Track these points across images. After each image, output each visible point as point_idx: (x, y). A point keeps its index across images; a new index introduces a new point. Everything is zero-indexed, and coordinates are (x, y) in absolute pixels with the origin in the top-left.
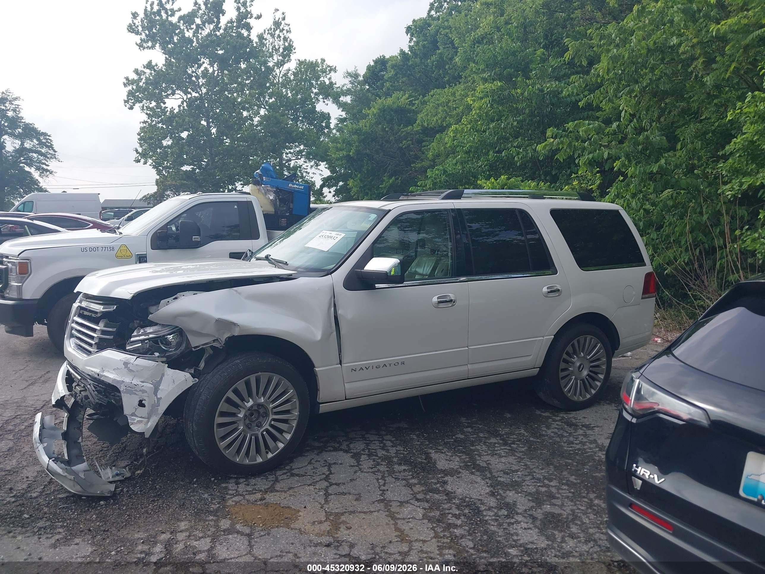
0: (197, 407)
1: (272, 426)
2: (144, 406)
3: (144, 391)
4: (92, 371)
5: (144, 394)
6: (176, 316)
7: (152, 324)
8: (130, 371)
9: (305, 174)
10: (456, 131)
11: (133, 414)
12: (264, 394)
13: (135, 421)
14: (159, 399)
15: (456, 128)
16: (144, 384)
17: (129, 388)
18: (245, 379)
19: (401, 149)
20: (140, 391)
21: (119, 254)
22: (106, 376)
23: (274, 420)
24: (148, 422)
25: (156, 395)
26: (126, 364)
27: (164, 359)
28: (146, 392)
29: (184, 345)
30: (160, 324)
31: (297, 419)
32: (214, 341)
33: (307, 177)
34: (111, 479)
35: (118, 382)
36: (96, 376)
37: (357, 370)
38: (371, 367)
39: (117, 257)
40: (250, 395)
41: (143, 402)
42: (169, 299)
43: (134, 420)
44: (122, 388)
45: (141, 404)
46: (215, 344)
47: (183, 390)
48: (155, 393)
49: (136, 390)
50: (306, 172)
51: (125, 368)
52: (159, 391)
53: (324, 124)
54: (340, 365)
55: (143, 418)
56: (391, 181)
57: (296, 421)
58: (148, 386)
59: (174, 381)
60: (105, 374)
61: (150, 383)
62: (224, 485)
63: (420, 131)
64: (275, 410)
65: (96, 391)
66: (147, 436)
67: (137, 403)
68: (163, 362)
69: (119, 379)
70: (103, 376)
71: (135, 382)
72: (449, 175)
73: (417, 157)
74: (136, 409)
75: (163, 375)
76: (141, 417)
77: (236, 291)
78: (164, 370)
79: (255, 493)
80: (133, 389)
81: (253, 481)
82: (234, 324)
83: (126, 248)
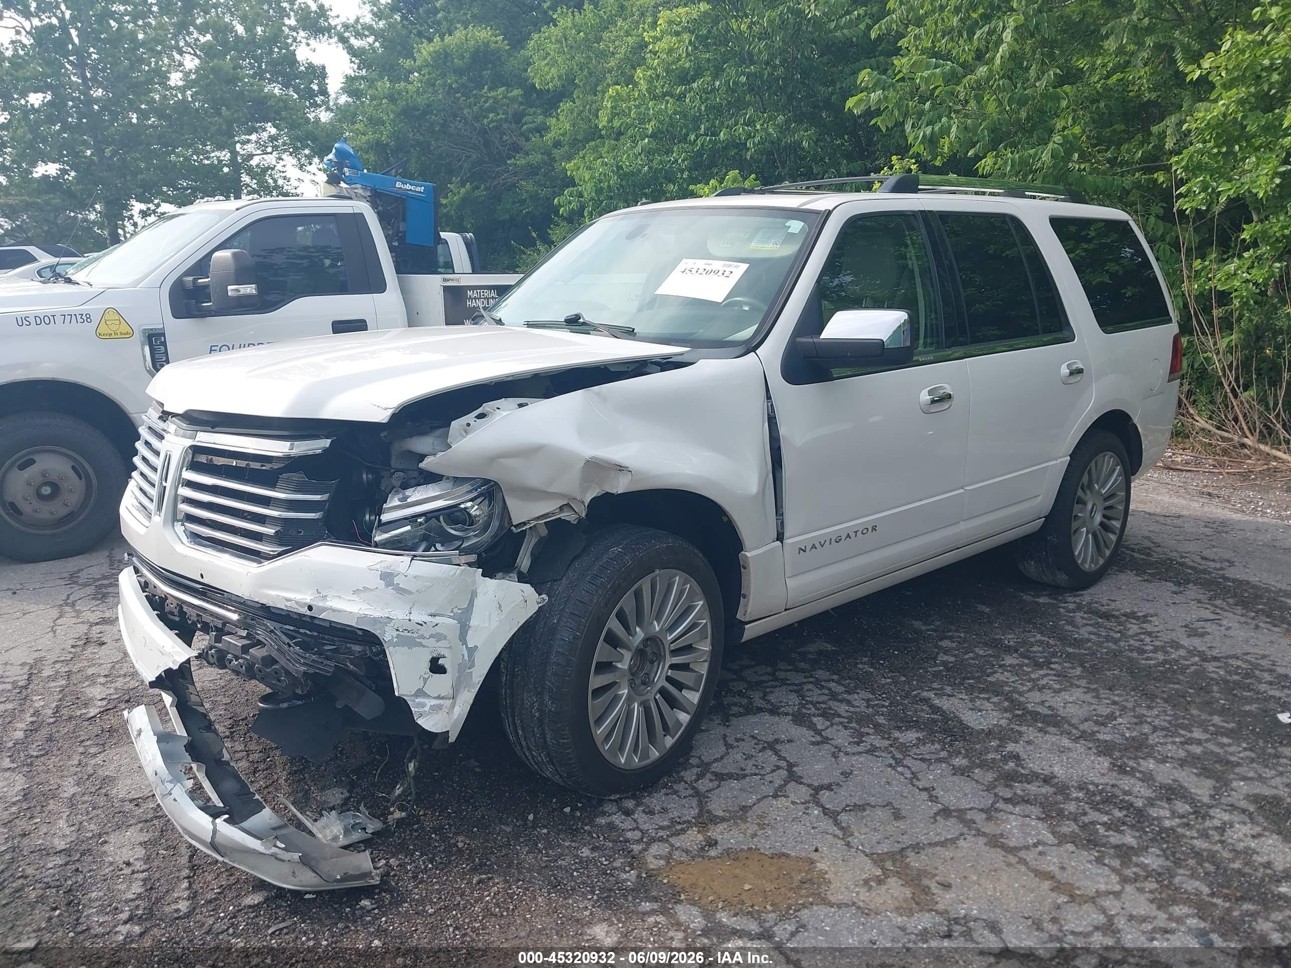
0: (553, 658)
1: (668, 679)
2: (441, 670)
3: (439, 637)
4: (288, 600)
5: (440, 644)
6: (494, 458)
7: (431, 478)
8: (401, 591)
9: (280, 182)
10: (617, 98)
11: (420, 693)
12: (658, 618)
13: (427, 709)
14: (472, 651)
15: (617, 91)
16: (437, 620)
17: (406, 633)
18: (633, 589)
19: (484, 132)
20: (431, 636)
21: (103, 329)
22: (334, 610)
23: (673, 667)
24: (453, 706)
25: (464, 642)
26: (387, 577)
27: (473, 558)
28: (445, 638)
29: (495, 524)
30: (448, 478)
31: (709, 659)
32: (561, 508)
33: (286, 187)
34: (343, 841)
35: (375, 621)
36: (304, 611)
37: (808, 550)
38: (828, 543)
39: (99, 336)
40: (639, 622)
41: (441, 662)
42: (470, 418)
43: (423, 705)
44: (387, 635)
45: (436, 667)
46: (566, 515)
47: (520, 625)
48: (463, 638)
49: (422, 637)
50: (285, 178)
51: (387, 585)
52: (470, 632)
53: (315, 87)
54: (778, 543)
55: (443, 698)
56: (463, 190)
57: (707, 664)
58: (447, 623)
59: (500, 606)
60: (329, 604)
61: (450, 617)
62: (601, 821)
63: (520, 99)
64: (673, 646)
65: (296, 644)
66: (452, 739)
67: (427, 665)
68: (470, 564)
69: (376, 614)
70: (324, 609)
71: (417, 617)
72: (625, 174)
73: (516, 149)
74: (425, 680)
75: (474, 594)
76: (439, 698)
77: (598, 394)
78: (474, 582)
79: (683, 831)
80: (416, 635)
81: (656, 801)
82: (621, 468)
83: (117, 317)
